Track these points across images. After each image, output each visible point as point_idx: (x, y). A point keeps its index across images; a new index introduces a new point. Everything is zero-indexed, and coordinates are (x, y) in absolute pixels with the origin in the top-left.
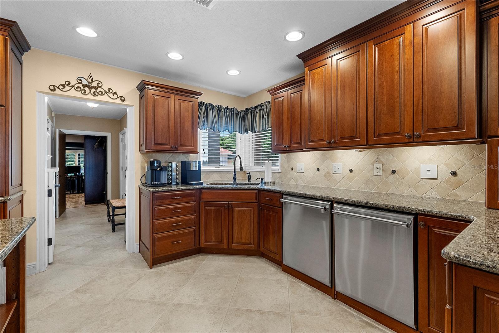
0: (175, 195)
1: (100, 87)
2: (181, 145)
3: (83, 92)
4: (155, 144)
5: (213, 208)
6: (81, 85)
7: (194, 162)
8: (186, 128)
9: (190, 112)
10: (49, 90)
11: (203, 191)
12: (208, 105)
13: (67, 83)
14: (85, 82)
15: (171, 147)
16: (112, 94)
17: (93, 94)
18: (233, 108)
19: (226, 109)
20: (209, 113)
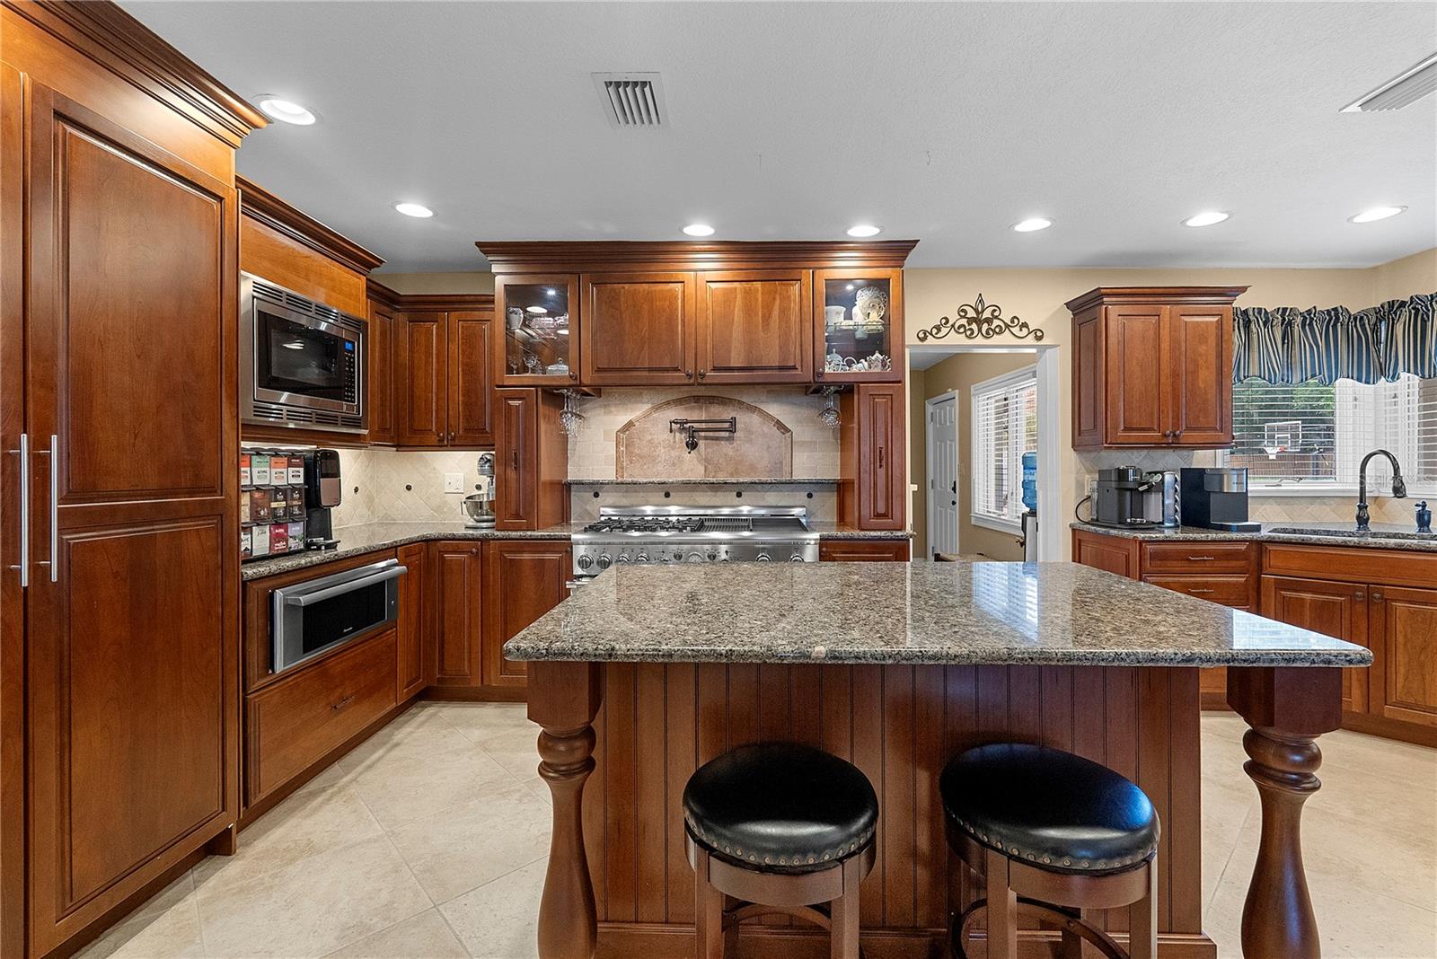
0: (1195, 553)
1: (996, 317)
2: (1188, 429)
3: (968, 333)
4: (1126, 429)
5: (1307, 596)
6: (964, 321)
7: (1235, 472)
8: (1202, 386)
9: (1212, 341)
10: (917, 339)
11: (1270, 547)
12: (1251, 313)
13: (944, 321)
14: (971, 314)
15: (1165, 436)
16: (1018, 328)
17: (984, 333)
18: (1335, 309)
19: (1309, 315)
20: (1255, 336)
